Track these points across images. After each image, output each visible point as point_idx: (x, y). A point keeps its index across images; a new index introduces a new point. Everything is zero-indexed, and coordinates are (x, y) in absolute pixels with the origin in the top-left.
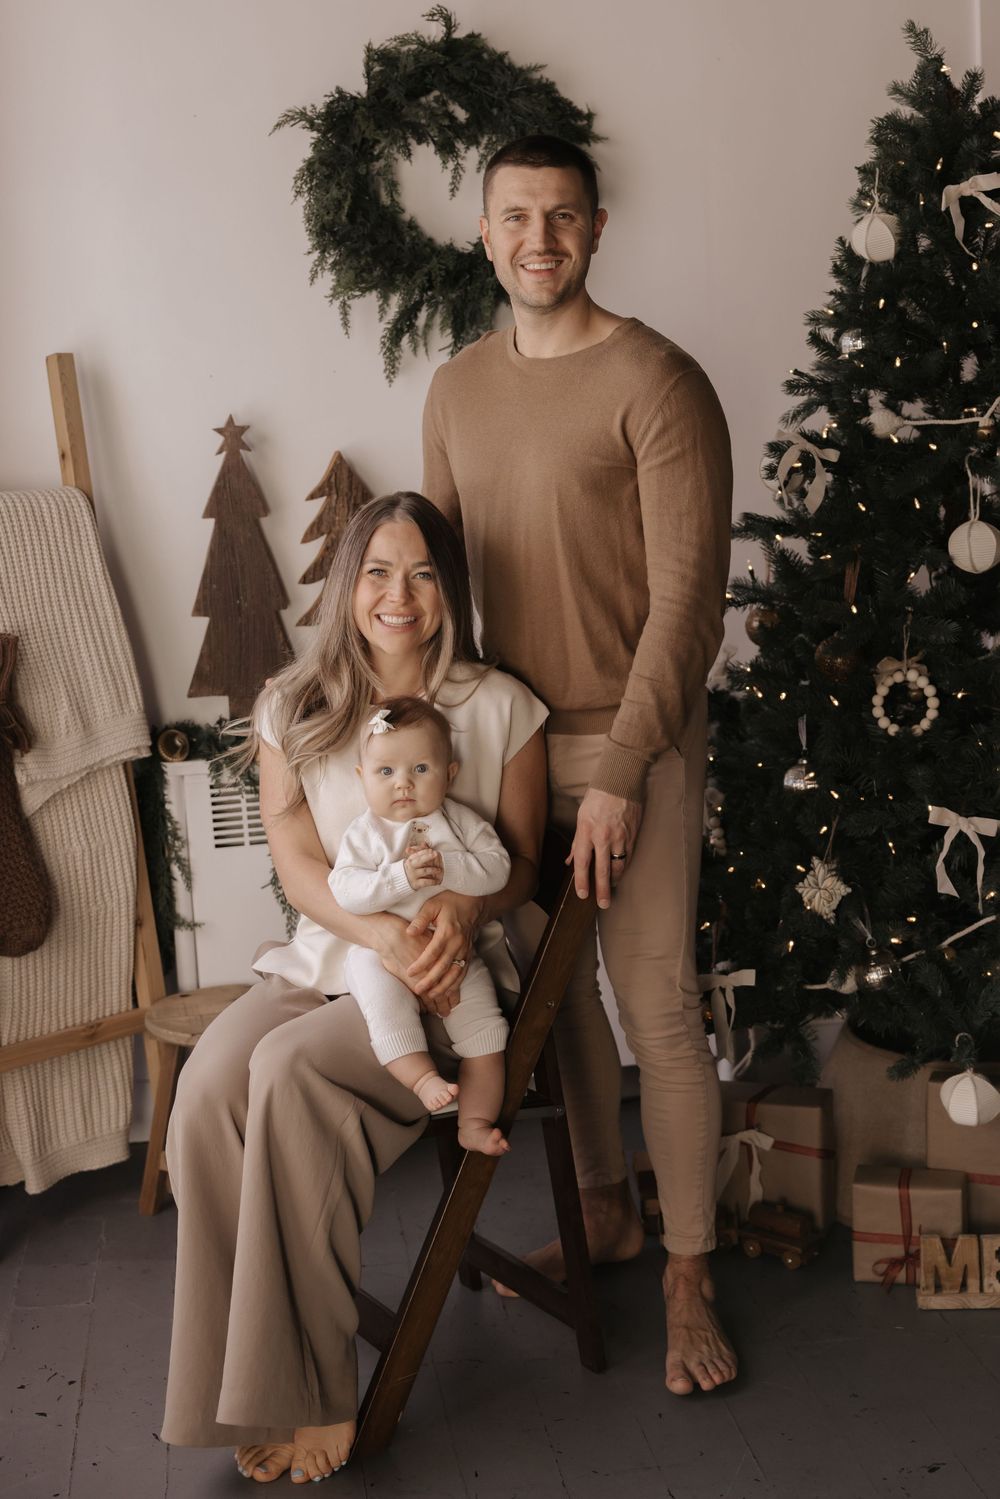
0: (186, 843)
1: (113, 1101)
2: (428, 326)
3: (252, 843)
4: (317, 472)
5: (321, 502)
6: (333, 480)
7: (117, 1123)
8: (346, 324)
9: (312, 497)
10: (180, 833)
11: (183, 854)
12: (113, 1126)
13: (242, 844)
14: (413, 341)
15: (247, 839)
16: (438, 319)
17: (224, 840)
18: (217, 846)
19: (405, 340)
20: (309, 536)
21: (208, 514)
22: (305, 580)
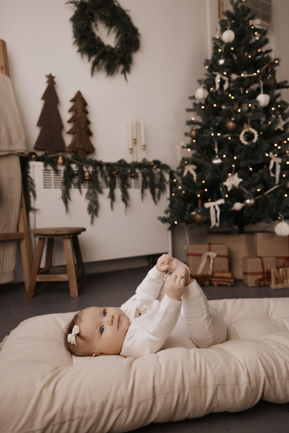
0: (34, 185)
1: (10, 261)
2: (102, 64)
3: (55, 188)
4: (72, 95)
5: (72, 103)
6: (78, 96)
7: (11, 267)
9: (72, 101)
10: (33, 182)
11: (33, 188)
12: (10, 268)
13: (51, 188)
14: (98, 67)
15: (53, 186)
17: (46, 186)
18: (45, 188)
19: (96, 67)
20: (70, 111)
21: (43, 98)
22: (69, 122)
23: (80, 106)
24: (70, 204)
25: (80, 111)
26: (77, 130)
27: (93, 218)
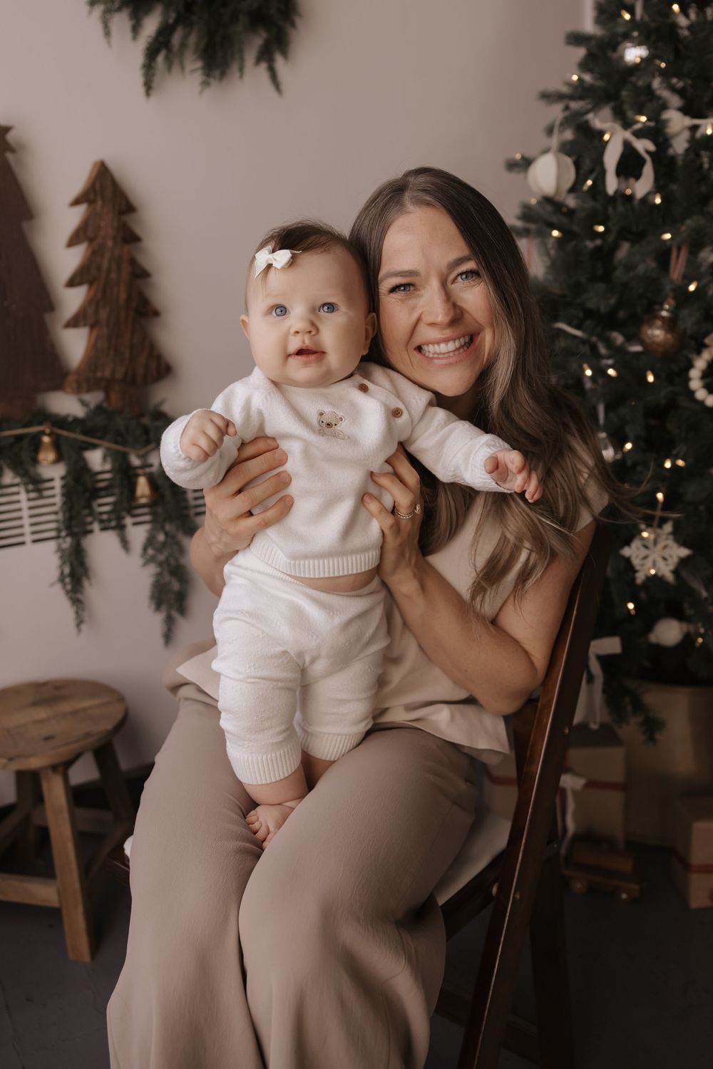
2: (183, 45)
3: (35, 541)
4: (78, 180)
5: (81, 210)
6: (98, 186)
8: (107, 33)
9: (76, 202)
13: (23, 543)
14: (167, 58)
15: (28, 538)
16: (192, 39)
17: (6, 540)
19: (160, 59)
20: (72, 242)
22: (72, 283)
23: (107, 225)
24: (92, 592)
25: (110, 243)
26: (103, 314)
27: (170, 623)
